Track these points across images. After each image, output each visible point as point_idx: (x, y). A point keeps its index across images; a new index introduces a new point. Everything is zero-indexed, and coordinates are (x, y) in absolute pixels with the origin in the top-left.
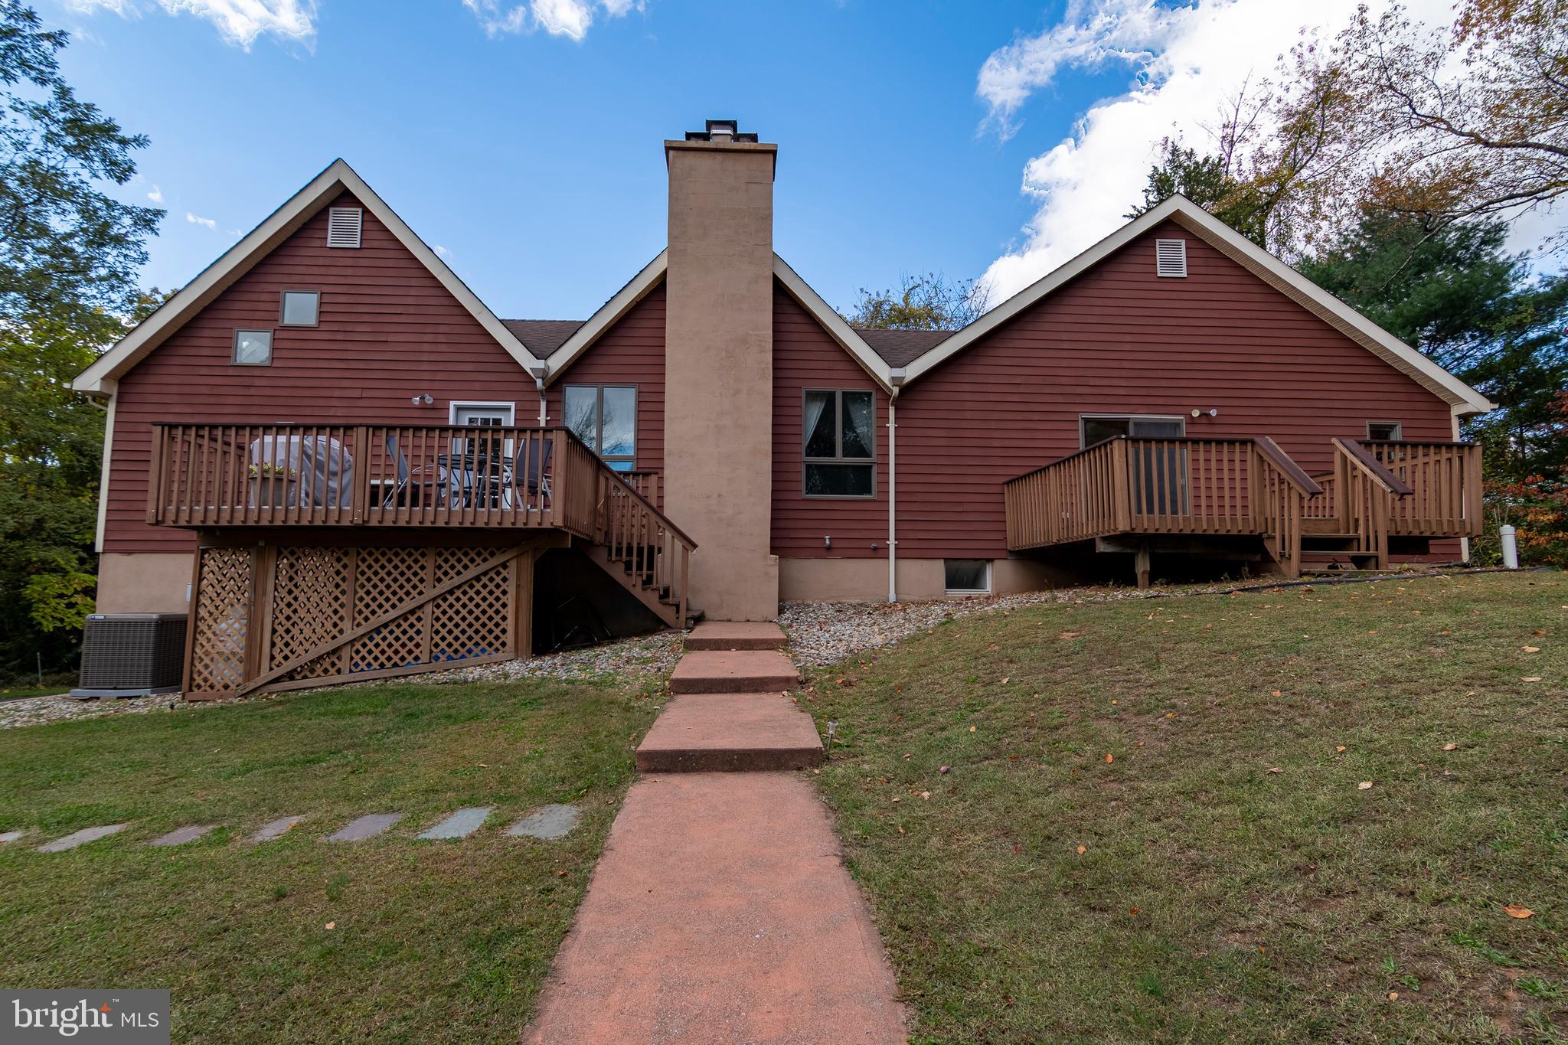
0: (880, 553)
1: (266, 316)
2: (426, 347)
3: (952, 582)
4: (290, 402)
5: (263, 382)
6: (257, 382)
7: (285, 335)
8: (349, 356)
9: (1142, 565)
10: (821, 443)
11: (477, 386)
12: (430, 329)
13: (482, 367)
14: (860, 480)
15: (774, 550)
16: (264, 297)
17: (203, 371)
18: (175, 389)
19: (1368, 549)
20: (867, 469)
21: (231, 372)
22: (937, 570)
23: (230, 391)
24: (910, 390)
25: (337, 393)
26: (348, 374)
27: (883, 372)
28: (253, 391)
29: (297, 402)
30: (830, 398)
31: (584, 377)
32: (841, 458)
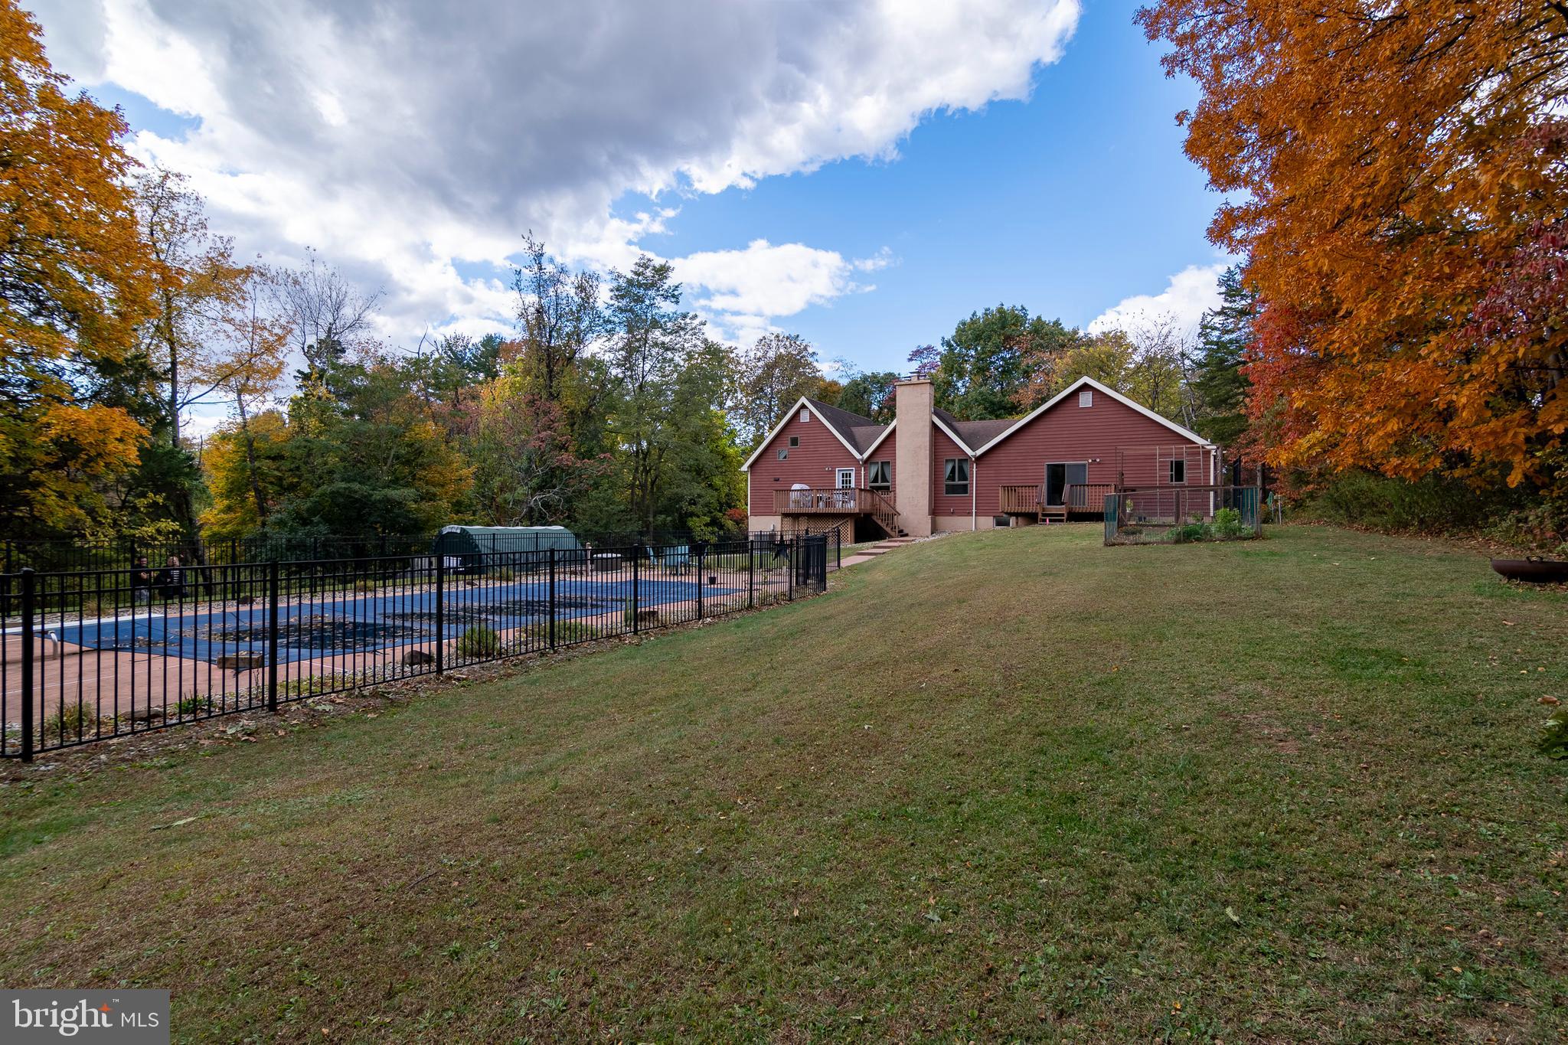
0: (970, 514)
2: (829, 452)
3: (998, 524)
6: (784, 465)
7: (791, 450)
8: (808, 455)
10: (951, 477)
11: (843, 463)
12: (829, 446)
13: (844, 457)
14: (964, 489)
15: (930, 513)
16: (784, 439)
17: (770, 462)
20: (966, 486)
21: (777, 462)
22: (991, 520)
23: (777, 468)
24: (979, 459)
25: (805, 467)
26: (807, 461)
27: (970, 453)
28: (783, 468)
29: (795, 470)
30: (954, 462)
31: (875, 460)
32: (957, 482)
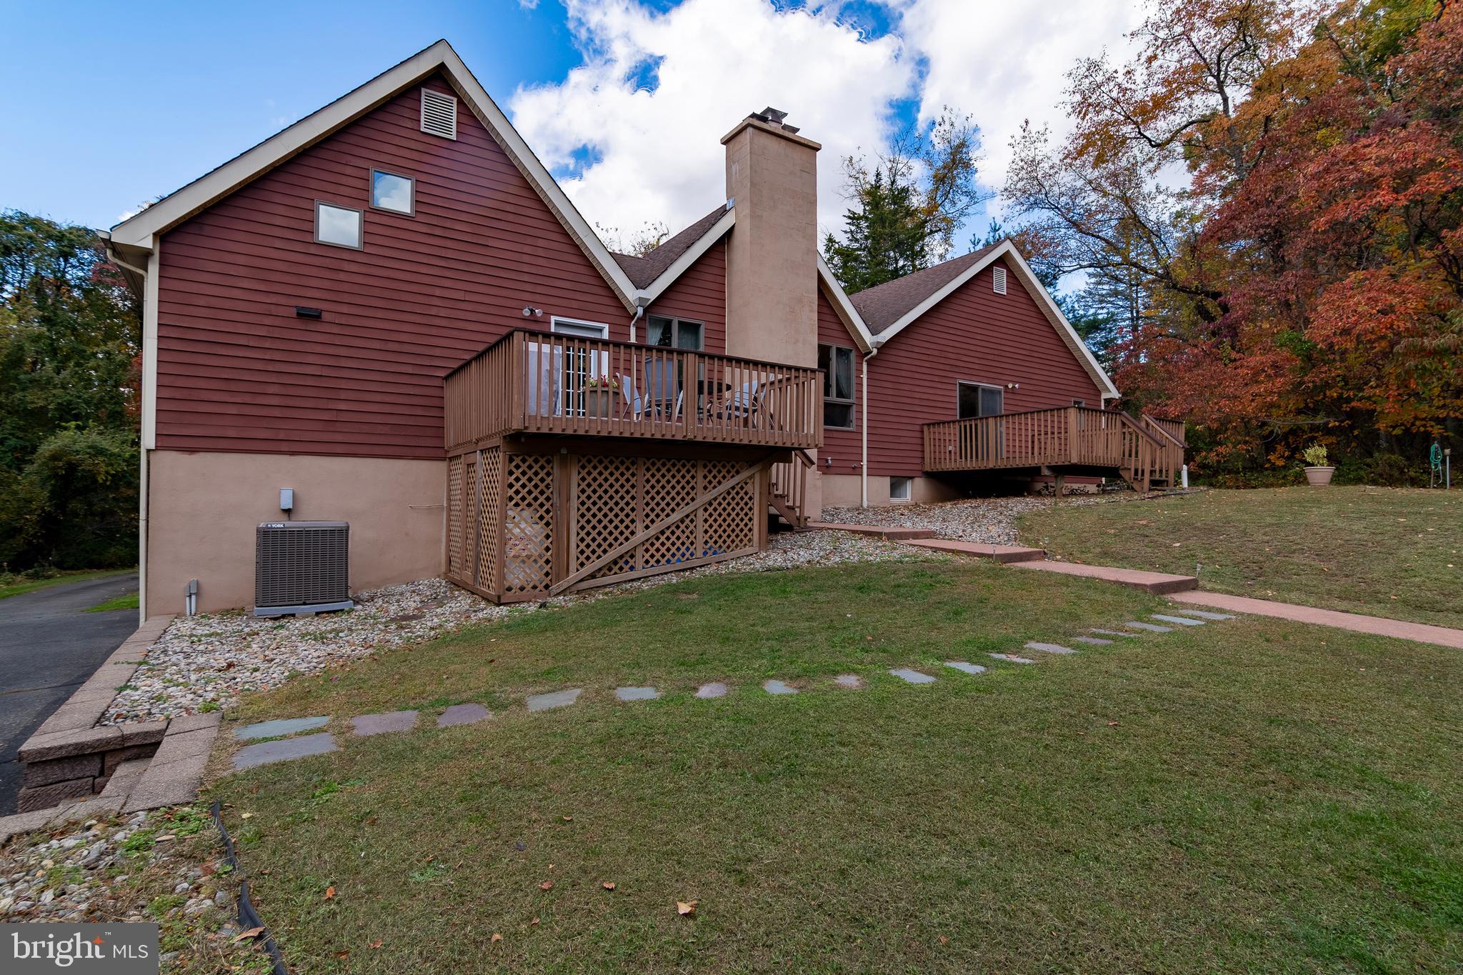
0: (858, 471)
1: (354, 193)
2: (526, 259)
4: (387, 294)
5: (353, 268)
6: (346, 266)
7: (376, 219)
8: (450, 254)
11: (574, 304)
12: (529, 241)
13: (578, 287)
14: (841, 416)
16: (349, 171)
17: (278, 244)
18: (242, 260)
19: (1161, 476)
20: (847, 407)
21: (313, 250)
22: (886, 484)
23: (314, 272)
25: (438, 292)
26: (447, 274)
27: (868, 336)
28: (342, 276)
29: (395, 295)
31: (663, 313)
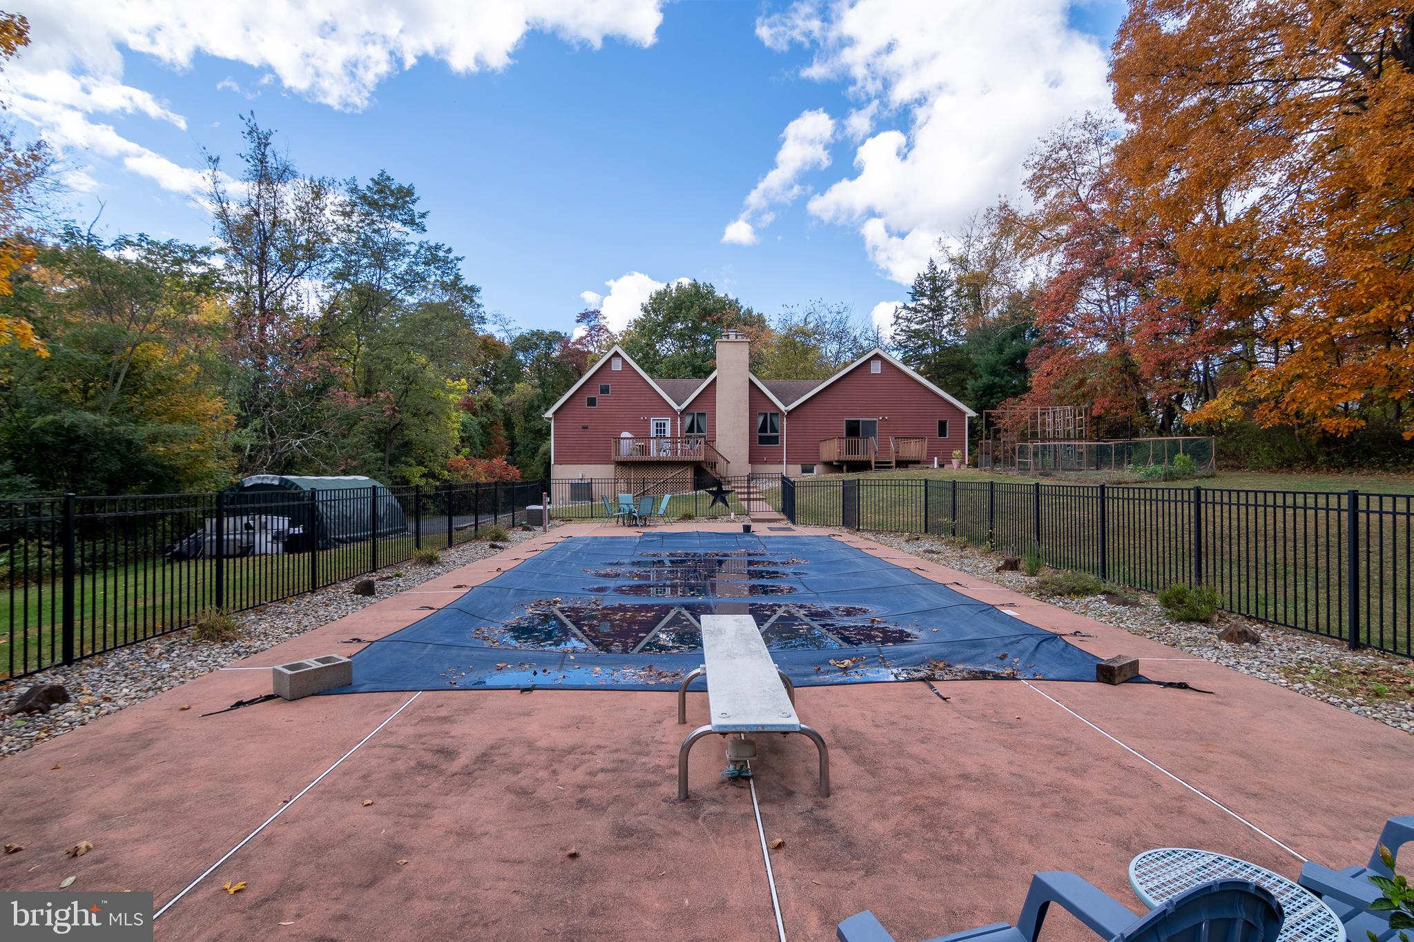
0: (781, 462)
2: (642, 401)
3: (803, 471)
4: (603, 419)
5: (595, 413)
6: (593, 413)
7: (601, 398)
8: (620, 404)
9: (845, 468)
10: (763, 428)
11: (659, 413)
12: (644, 395)
13: (660, 407)
14: (775, 440)
15: (750, 462)
17: (577, 410)
18: (570, 415)
20: (777, 437)
21: (585, 410)
22: (798, 468)
23: (586, 415)
24: (790, 413)
25: (617, 416)
26: (620, 410)
27: (782, 407)
28: (592, 415)
29: (605, 419)
30: (766, 414)
31: (691, 411)
32: (769, 434)
